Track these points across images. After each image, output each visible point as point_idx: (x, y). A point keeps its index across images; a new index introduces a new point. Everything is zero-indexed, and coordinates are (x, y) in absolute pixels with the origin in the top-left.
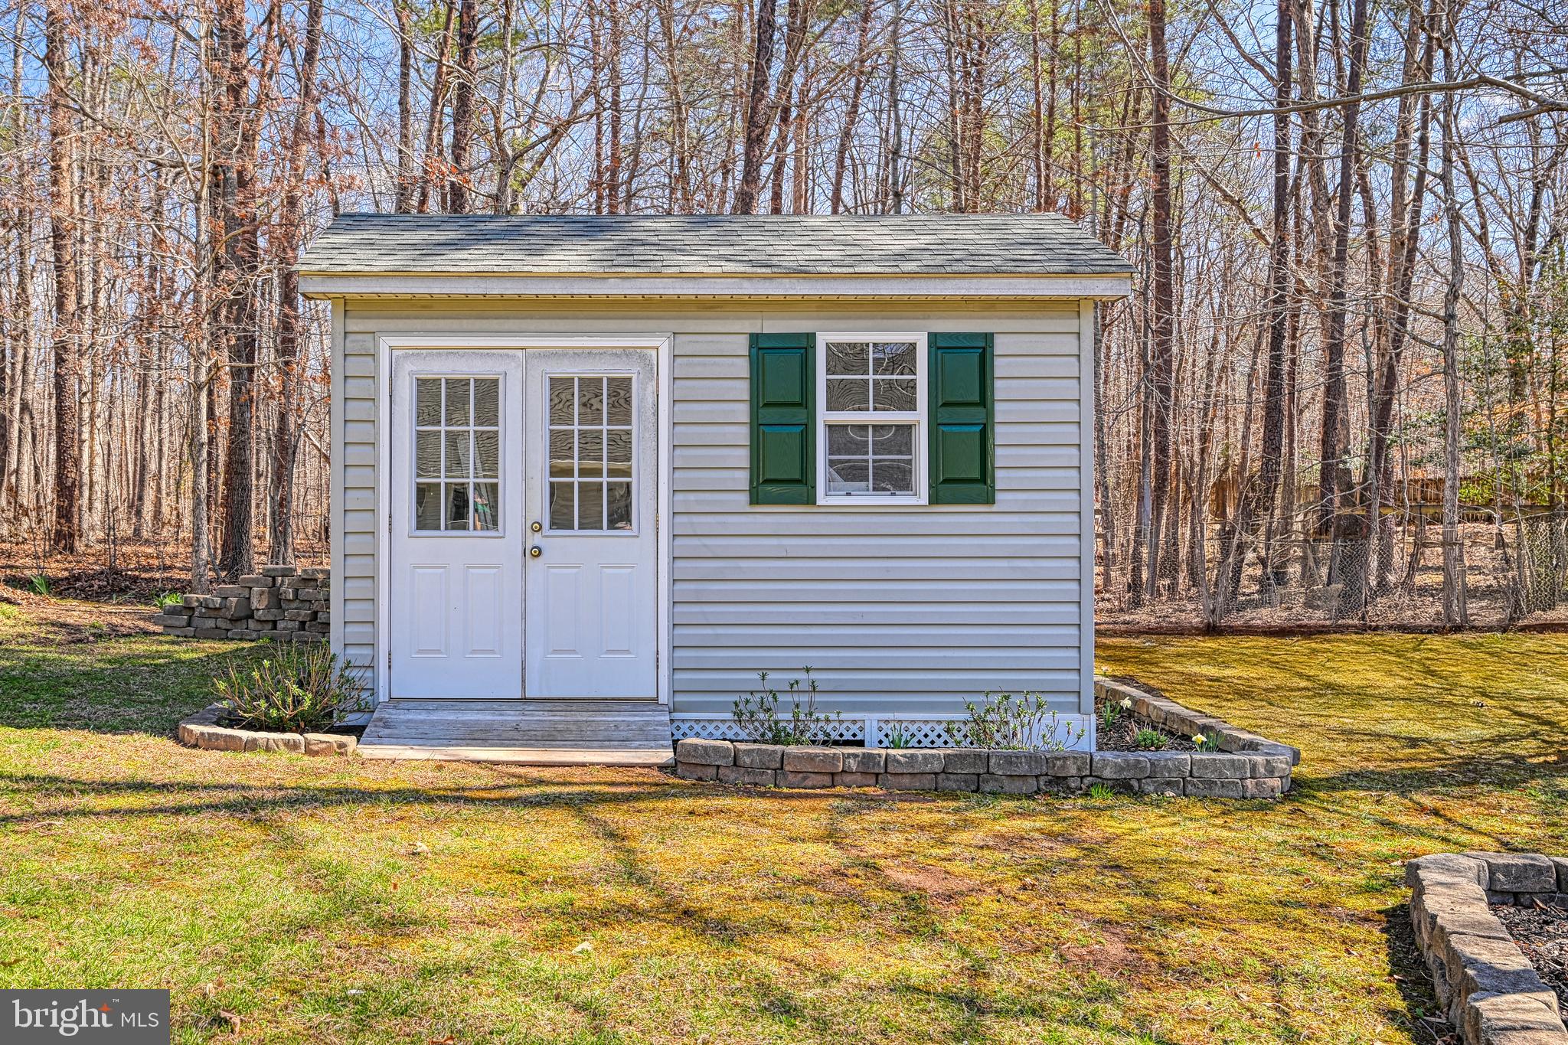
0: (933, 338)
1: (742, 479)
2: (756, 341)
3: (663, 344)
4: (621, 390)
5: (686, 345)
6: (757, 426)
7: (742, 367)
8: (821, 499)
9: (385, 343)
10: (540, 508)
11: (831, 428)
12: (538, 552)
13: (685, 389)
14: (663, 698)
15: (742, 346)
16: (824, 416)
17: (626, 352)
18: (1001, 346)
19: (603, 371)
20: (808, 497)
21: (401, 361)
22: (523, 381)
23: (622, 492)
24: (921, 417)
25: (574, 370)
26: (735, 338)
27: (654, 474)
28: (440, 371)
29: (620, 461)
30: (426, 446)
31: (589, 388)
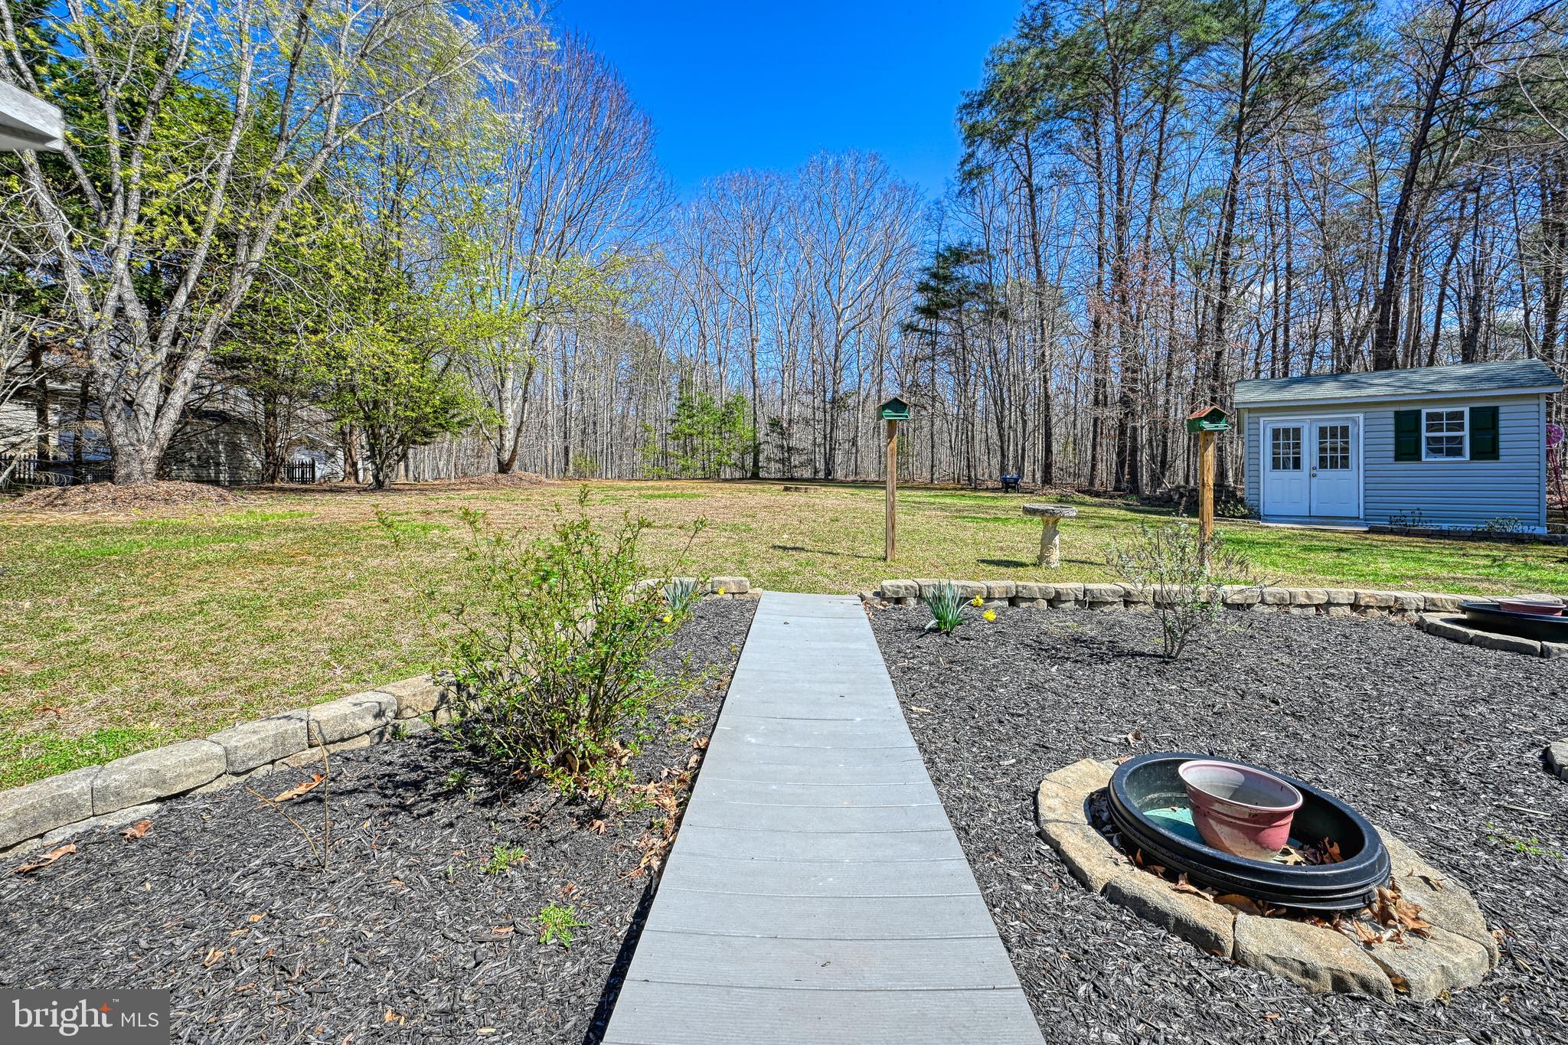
0: (1471, 409)
1: (1392, 454)
2: (1397, 413)
3: (1361, 416)
4: (1345, 431)
5: (1369, 415)
6: (1397, 438)
7: (1392, 421)
8: (1424, 459)
9: (1262, 420)
10: (1316, 462)
11: (1429, 438)
12: (1314, 476)
13: (1368, 428)
14: (1361, 517)
15: (1392, 415)
16: (1424, 434)
17: (1347, 418)
18: (1502, 410)
19: (1339, 424)
20: (1419, 459)
21: (1267, 424)
22: (1309, 428)
23: (1345, 458)
24: (1466, 433)
25: (1328, 424)
26: (1389, 413)
27: (1357, 453)
28: (1280, 425)
29: (1345, 450)
30: (1276, 447)
31: (1333, 430)
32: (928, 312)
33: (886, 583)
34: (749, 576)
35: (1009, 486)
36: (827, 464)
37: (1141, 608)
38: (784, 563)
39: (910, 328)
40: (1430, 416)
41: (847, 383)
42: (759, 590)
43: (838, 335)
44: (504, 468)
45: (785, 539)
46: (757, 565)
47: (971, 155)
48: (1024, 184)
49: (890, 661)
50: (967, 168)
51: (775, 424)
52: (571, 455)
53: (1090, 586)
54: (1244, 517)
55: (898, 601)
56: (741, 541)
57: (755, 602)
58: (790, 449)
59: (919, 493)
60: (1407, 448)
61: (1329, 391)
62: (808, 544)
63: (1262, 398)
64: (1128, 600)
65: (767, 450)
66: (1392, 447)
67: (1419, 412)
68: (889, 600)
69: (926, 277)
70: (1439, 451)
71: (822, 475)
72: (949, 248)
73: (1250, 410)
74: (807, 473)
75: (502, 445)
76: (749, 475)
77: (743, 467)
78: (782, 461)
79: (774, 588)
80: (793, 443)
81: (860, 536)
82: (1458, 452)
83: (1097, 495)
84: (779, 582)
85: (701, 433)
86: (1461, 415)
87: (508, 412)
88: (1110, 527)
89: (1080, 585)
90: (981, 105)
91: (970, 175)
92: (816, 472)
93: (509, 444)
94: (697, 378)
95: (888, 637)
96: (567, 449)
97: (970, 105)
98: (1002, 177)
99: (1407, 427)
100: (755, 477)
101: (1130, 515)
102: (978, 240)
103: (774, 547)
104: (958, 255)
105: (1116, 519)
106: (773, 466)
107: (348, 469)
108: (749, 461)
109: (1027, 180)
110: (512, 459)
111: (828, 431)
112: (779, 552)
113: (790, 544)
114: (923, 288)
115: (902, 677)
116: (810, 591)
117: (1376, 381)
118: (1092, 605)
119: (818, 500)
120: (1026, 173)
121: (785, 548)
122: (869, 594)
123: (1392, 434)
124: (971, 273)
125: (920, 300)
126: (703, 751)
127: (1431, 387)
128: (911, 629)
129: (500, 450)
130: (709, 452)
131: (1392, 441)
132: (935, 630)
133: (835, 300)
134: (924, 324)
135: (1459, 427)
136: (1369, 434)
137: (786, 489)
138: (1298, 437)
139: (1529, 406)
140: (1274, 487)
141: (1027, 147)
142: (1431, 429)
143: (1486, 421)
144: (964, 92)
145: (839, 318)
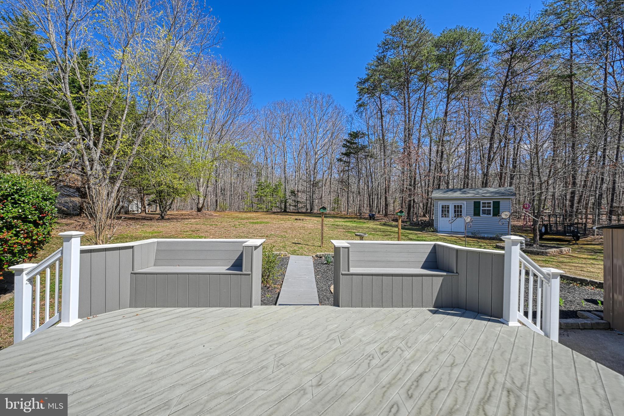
0: (493, 202)
1: (473, 214)
3: (465, 202)
4: (461, 206)
5: (467, 202)
7: (473, 204)
8: (481, 215)
10: (453, 216)
11: (482, 210)
12: (453, 219)
13: (467, 206)
15: (473, 202)
16: (481, 208)
17: (462, 203)
18: (501, 202)
19: (459, 204)
20: (479, 215)
21: (440, 204)
22: (452, 204)
23: (461, 215)
24: (492, 208)
25: (456, 204)
26: (472, 202)
27: (464, 213)
28: (444, 204)
29: (461, 212)
30: (442, 211)
31: (458, 206)
32: (347, 154)
33: (318, 253)
34: (287, 251)
35: (372, 217)
36: (311, 207)
38: (295, 248)
39: (340, 160)
40: (483, 203)
41: (319, 177)
42: (290, 255)
43: (315, 160)
44: (199, 210)
45: (295, 240)
46: (289, 248)
47: (361, 98)
49: (315, 269)
50: (360, 102)
51: (293, 192)
52: (218, 203)
54: (433, 232)
55: (321, 257)
56: (284, 241)
57: (289, 257)
58: (298, 202)
59: (340, 220)
60: (477, 213)
61: (457, 194)
62: (302, 242)
63: (440, 196)
65: (290, 201)
66: (473, 212)
67: (480, 202)
68: (318, 257)
69: (345, 143)
70: (485, 213)
71: (309, 211)
72: (353, 132)
73: (436, 199)
74: (304, 210)
75: (199, 202)
76: (282, 211)
77: (281, 208)
78: (295, 206)
79: (293, 254)
80: (299, 199)
81: (316, 239)
82: (490, 214)
84: (294, 253)
85: (266, 196)
86: (490, 203)
87: (201, 190)
90: (364, 82)
91: (360, 106)
92: (307, 210)
93: (201, 201)
94: (264, 173)
95: (316, 265)
96: (217, 201)
97: (361, 82)
98: (372, 108)
99: (477, 205)
100: (285, 212)
102: (365, 131)
103: (293, 243)
104: (355, 135)
106: (292, 208)
107: (143, 209)
108: (283, 206)
109: (380, 110)
110: (202, 207)
111: (311, 195)
112: (294, 245)
113: (297, 242)
114: (344, 146)
115: (317, 273)
116: (301, 255)
117: (471, 192)
119: (306, 225)
120: (380, 108)
121: (295, 243)
122: (314, 256)
123: (473, 208)
124: (360, 141)
125: (344, 150)
126: (283, 281)
127: (483, 195)
128: (321, 263)
129: (198, 203)
130: (268, 202)
131: (473, 210)
132: (325, 264)
133: (315, 148)
134: (345, 158)
135: (490, 207)
136: (467, 208)
137: (296, 219)
138: (448, 208)
139: (507, 201)
140: (442, 222)
141: (380, 98)
142: (483, 207)
143: (497, 205)
144: (359, 78)
145: (316, 154)
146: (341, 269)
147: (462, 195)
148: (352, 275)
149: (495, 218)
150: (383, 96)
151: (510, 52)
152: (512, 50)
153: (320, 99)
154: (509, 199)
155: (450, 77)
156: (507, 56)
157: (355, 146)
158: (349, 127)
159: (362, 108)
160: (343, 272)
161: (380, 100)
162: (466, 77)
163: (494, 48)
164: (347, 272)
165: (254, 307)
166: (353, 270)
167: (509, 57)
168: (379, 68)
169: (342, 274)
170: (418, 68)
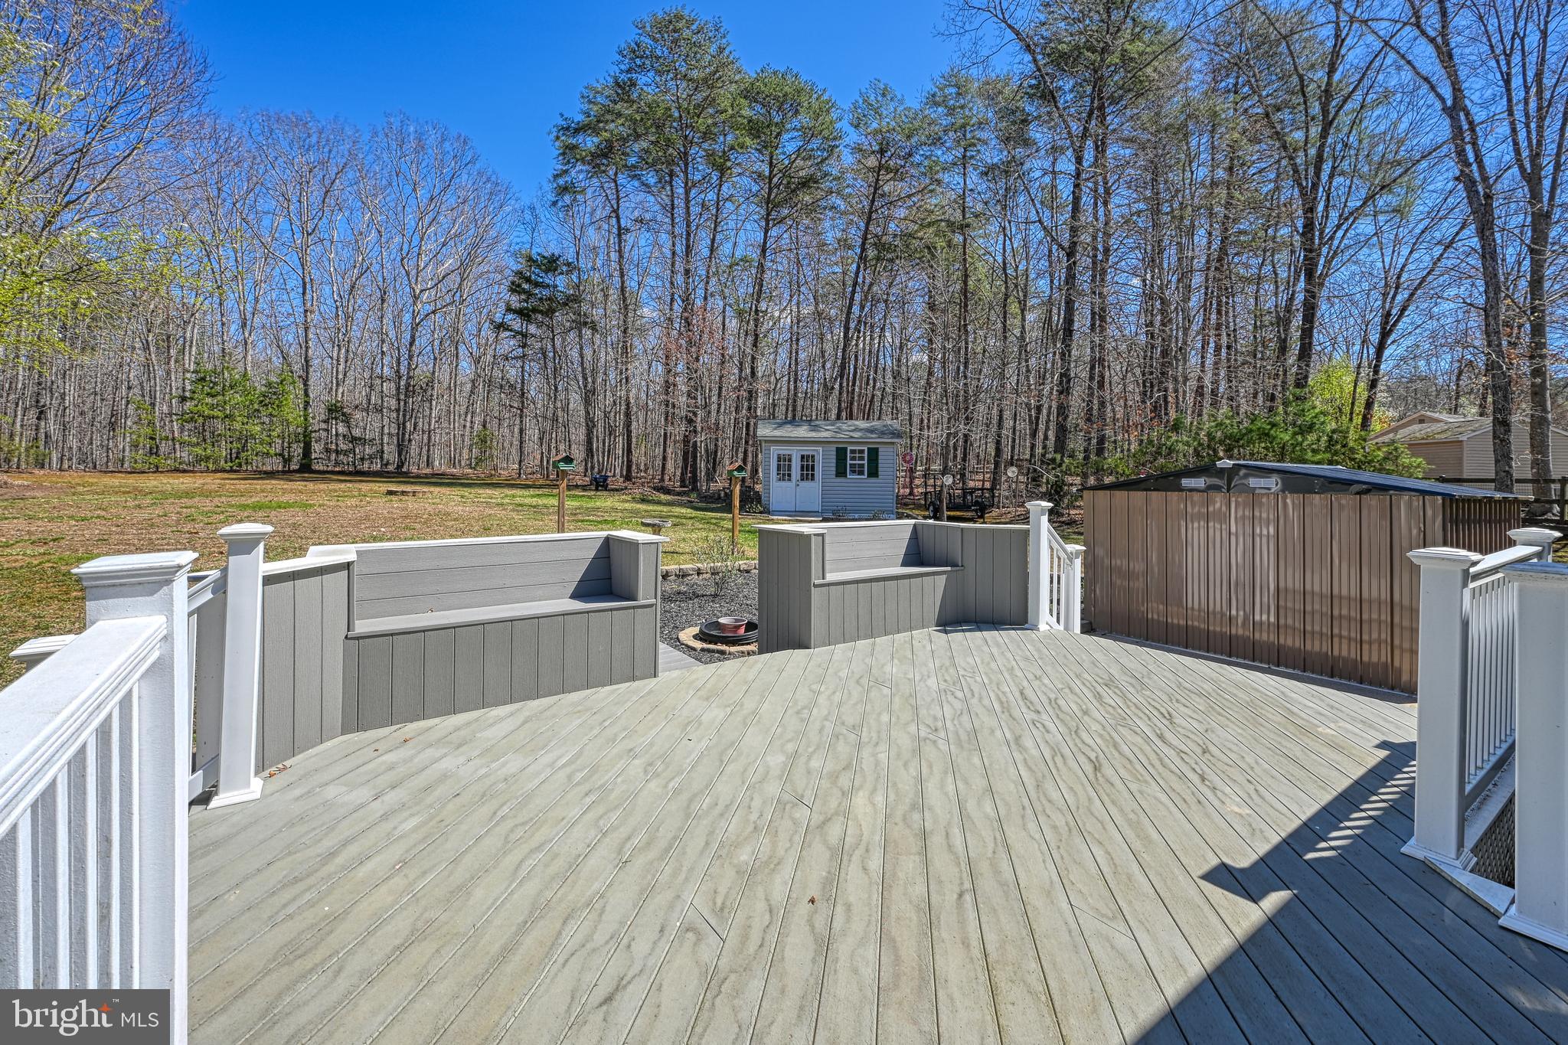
0: (867, 449)
1: (834, 472)
2: (837, 448)
3: (820, 449)
4: (813, 457)
5: (825, 449)
6: (837, 463)
7: (835, 453)
8: (848, 476)
9: (772, 448)
10: (799, 478)
11: (850, 464)
12: (798, 485)
13: (825, 457)
15: (835, 449)
17: (814, 450)
18: (880, 450)
19: (811, 453)
20: (846, 476)
21: (775, 451)
22: (796, 453)
23: (813, 475)
24: (865, 462)
25: (805, 453)
26: (833, 448)
27: (819, 472)
28: (781, 452)
29: (813, 469)
30: (779, 466)
31: (808, 456)
32: (524, 314)
35: (600, 484)
36: (399, 456)
37: (705, 576)
39: (500, 327)
40: (851, 451)
43: (415, 315)
47: (566, 172)
48: (613, 215)
50: (561, 181)
51: (332, 410)
53: (682, 567)
54: (761, 513)
58: (353, 439)
60: (841, 472)
61: (803, 432)
63: (772, 434)
64: (699, 572)
66: (834, 469)
67: (846, 449)
69: (516, 280)
70: (854, 472)
71: (392, 469)
72: (541, 255)
73: (766, 441)
74: (377, 466)
76: (294, 467)
77: (289, 458)
80: (358, 432)
82: (863, 474)
83: (667, 491)
86: (862, 452)
88: (683, 524)
89: (677, 566)
91: (564, 190)
92: (385, 465)
97: (567, 129)
98: (593, 200)
99: (841, 453)
100: (306, 468)
101: (694, 513)
102: (570, 256)
104: (551, 264)
105: (685, 518)
106: (330, 457)
108: (297, 450)
109: (616, 211)
114: (515, 289)
117: (828, 427)
118: (683, 576)
120: (615, 207)
123: (834, 461)
125: (514, 300)
127: (850, 434)
131: (834, 465)
133: (413, 281)
134: (516, 323)
135: (862, 459)
136: (824, 461)
137: (390, 493)
138: (790, 460)
139: (890, 449)
140: (778, 492)
141: (615, 182)
142: (853, 459)
143: (874, 454)
144: (562, 115)
145: (416, 298)
146: (813, 577)
147: (813, 434)
148: (829, 585)
149: (873, 480)
150: (622, 179)
151: (879, 156)
152: (882, 152)
153: (432, 139)
154: (893, 443)
155: (771, 172)
156: (872, 162)
157: (546, 292)
158: (527, 238)
159: (567, 199)
160: (817, 582)
161: (617, 185)
162: (806, 183)
163: (852, 137)
164: (821, 581)
165: (662, 675)
166: (831, 577)
167: (877, 164)
168: (618, 106)
169: (815, 586)
170: (707, 135)
